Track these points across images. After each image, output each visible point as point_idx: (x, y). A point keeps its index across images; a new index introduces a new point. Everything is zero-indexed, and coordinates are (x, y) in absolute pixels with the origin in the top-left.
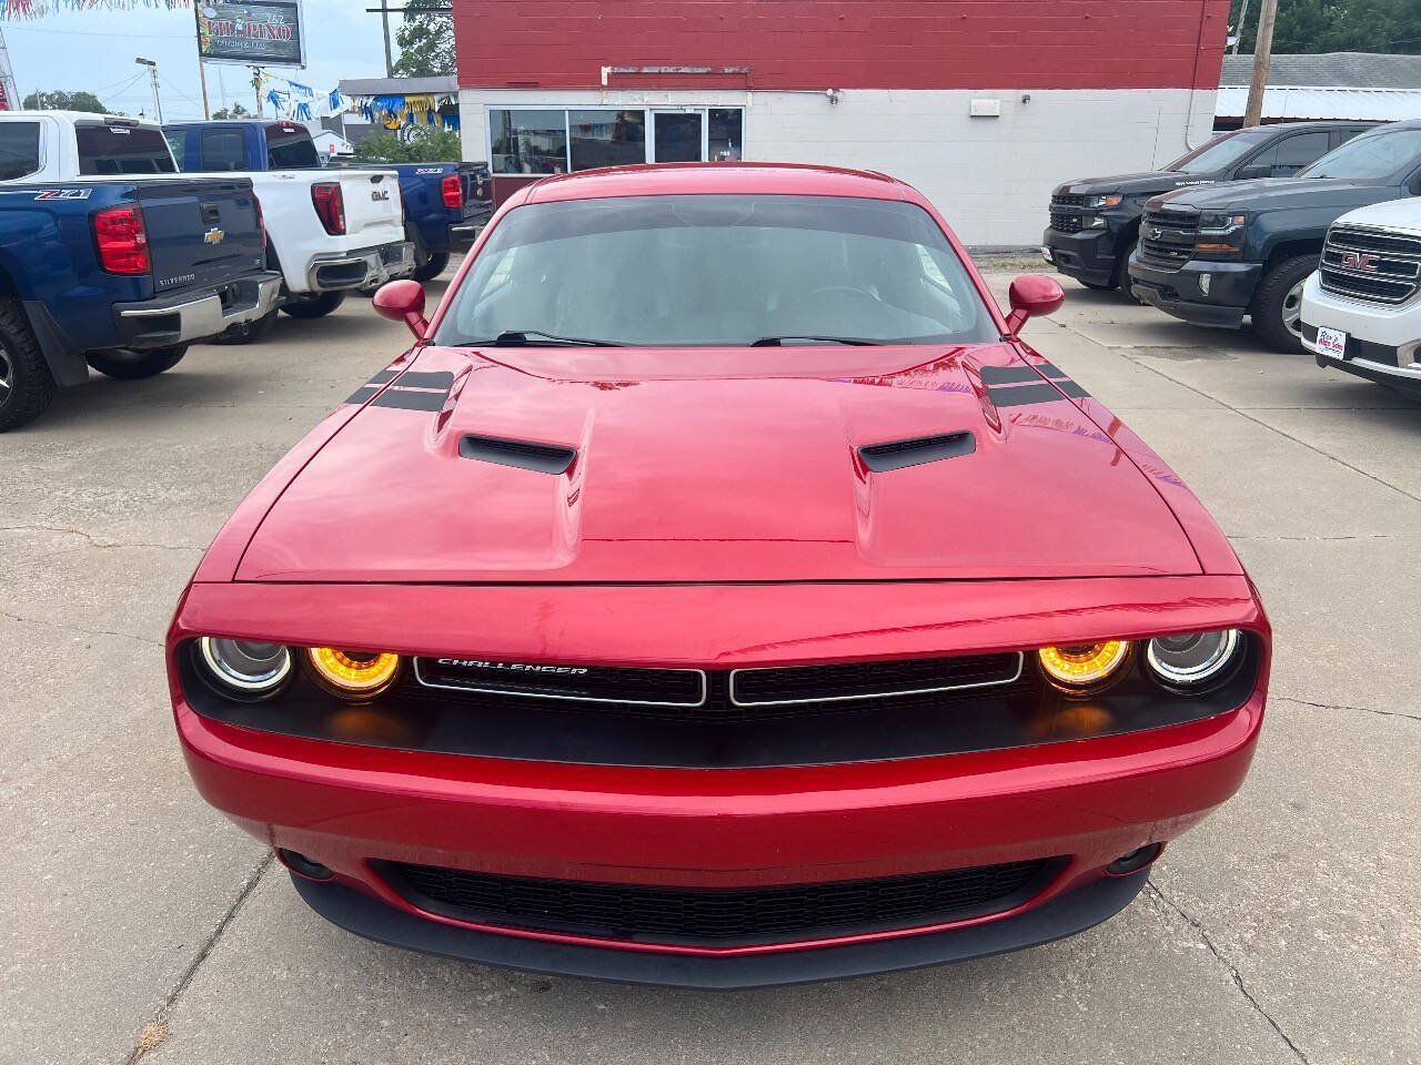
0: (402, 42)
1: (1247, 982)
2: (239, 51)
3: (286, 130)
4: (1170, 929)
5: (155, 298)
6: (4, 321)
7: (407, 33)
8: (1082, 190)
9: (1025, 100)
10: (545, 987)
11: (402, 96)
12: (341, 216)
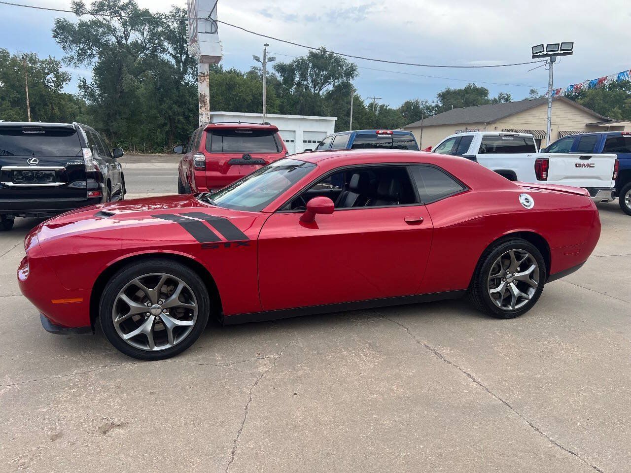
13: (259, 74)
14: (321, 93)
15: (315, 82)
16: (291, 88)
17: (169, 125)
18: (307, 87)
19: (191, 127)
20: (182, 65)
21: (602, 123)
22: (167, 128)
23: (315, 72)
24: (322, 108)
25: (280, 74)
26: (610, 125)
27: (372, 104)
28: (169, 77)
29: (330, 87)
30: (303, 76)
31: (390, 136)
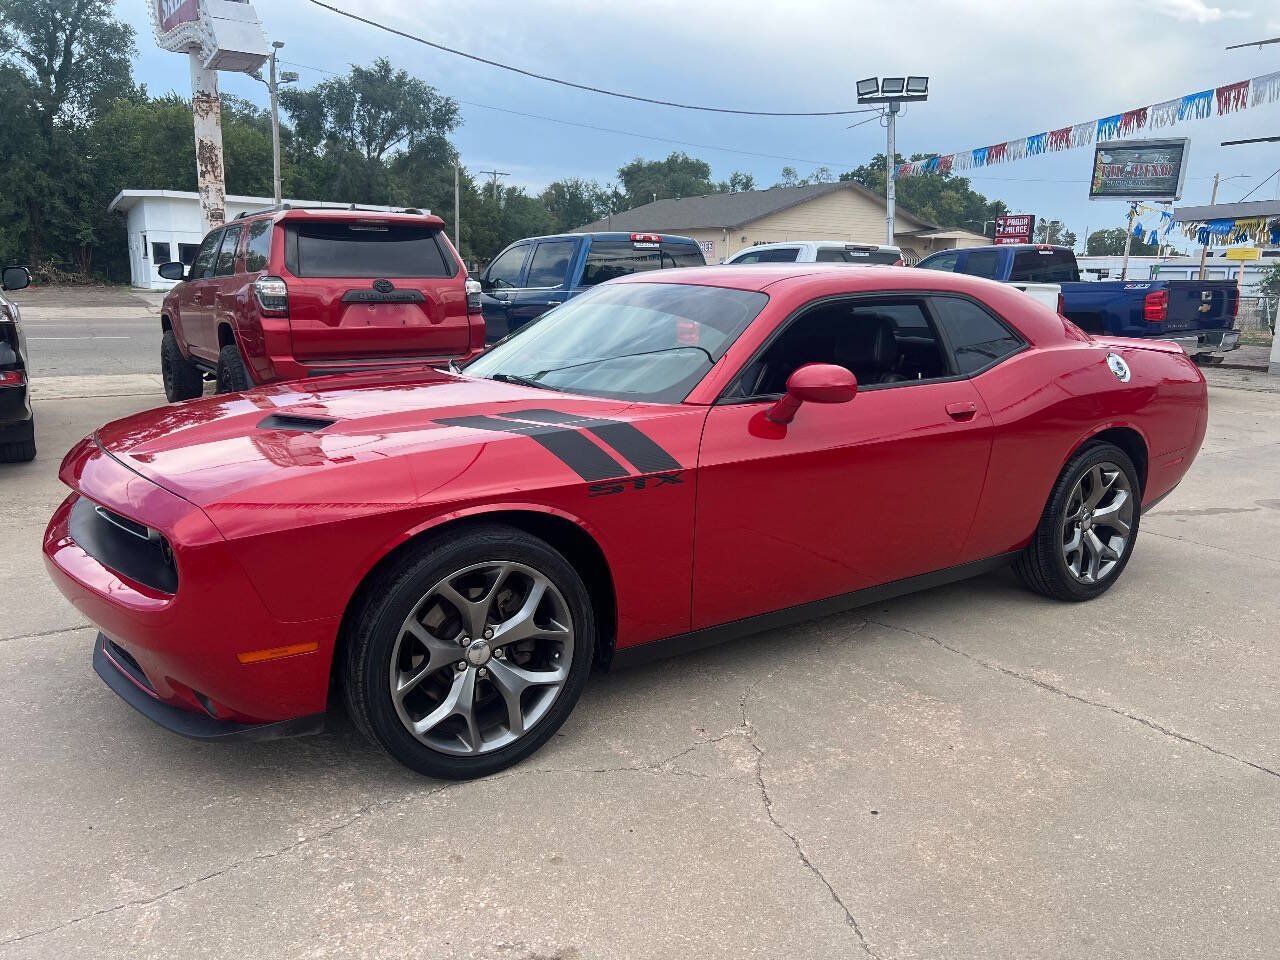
11: (1232, 220)
13: (234, 110)
14: (384, 157)
15: (369, 135)
16: (316, 145)
17: (27, 219)
18: (352, 145)
19: (84, 225)
20: (53, 79)
21: (919, 232)
22: (23, 226)
23: (369, 111)
24: (389, 188)
25: (290, 114)
26: (933, 236)
27: (489, 184)
28: (22, 108)
29: (404, 147)
30: (343, 119)
31: (657, 245)
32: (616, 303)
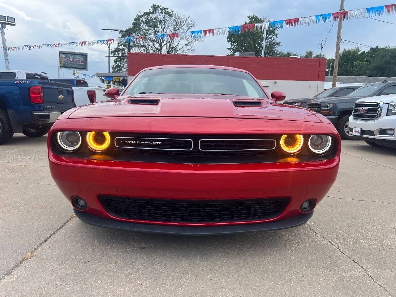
0: (113, 68)
1: (341, 250)
2: (70, 66)
3: (82, 82)
4: (320, 240)
5: (43, 110)
6: (2, 115)
7: (114, 66)
8: (291, 101)
9: (275, 83)
10: (144, 248)
11: (112, 77)
12: (95, 99)
32: (140, 78)
